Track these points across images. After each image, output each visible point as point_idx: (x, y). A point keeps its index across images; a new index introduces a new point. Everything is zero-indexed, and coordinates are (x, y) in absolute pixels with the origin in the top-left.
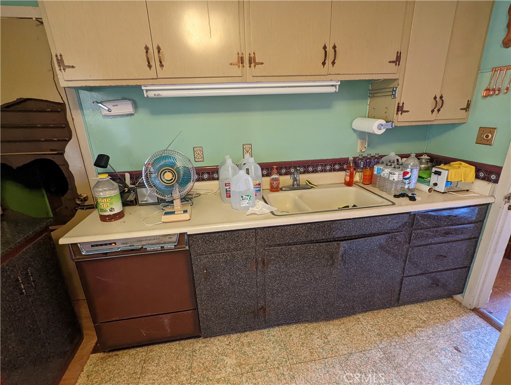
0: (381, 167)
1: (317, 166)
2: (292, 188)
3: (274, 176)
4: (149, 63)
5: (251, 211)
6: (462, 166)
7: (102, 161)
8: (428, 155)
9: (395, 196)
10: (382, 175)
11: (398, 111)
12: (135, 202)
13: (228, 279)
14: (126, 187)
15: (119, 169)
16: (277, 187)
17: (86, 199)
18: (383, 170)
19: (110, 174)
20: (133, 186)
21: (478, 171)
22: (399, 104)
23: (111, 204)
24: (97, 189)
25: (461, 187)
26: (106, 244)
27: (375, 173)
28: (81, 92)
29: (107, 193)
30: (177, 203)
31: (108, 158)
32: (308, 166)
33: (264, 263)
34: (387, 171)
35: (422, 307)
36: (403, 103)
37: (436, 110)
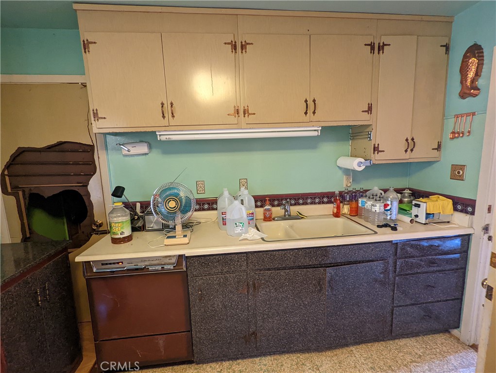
0: (365, 200)
1: (307, 199)
2: (284, 218)
3: (267, 207)
4: (163, 115)
5: (243, 236)
6: (440, 199)
7: (118, 192)
8: (410, 189)
9: (378, 226)
10: (366, 207)
11: (374, 150)
12: (143, 228)
13: (221, 302)
14: (136, 215)
15: (131, 199)
16: (270, 217)
17: (101, 225)
18: (366, 203)
19: (124, 203)
20: (142, 214)
21: (455, 204)
22: (374, 145)
23: (122, 228)
24: (111, 215)
25: (442, 219)
26: (114, 263)
27: (360, 205)
28: (107, 136)
29: (120, 218)
30: (179, 228)
31: (124, 189)
32: (299, 199)
33: (254, 287)
34: (369, 203)
35: (418, 341)
36: (378, 145)
37: (409, 150)
